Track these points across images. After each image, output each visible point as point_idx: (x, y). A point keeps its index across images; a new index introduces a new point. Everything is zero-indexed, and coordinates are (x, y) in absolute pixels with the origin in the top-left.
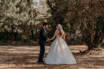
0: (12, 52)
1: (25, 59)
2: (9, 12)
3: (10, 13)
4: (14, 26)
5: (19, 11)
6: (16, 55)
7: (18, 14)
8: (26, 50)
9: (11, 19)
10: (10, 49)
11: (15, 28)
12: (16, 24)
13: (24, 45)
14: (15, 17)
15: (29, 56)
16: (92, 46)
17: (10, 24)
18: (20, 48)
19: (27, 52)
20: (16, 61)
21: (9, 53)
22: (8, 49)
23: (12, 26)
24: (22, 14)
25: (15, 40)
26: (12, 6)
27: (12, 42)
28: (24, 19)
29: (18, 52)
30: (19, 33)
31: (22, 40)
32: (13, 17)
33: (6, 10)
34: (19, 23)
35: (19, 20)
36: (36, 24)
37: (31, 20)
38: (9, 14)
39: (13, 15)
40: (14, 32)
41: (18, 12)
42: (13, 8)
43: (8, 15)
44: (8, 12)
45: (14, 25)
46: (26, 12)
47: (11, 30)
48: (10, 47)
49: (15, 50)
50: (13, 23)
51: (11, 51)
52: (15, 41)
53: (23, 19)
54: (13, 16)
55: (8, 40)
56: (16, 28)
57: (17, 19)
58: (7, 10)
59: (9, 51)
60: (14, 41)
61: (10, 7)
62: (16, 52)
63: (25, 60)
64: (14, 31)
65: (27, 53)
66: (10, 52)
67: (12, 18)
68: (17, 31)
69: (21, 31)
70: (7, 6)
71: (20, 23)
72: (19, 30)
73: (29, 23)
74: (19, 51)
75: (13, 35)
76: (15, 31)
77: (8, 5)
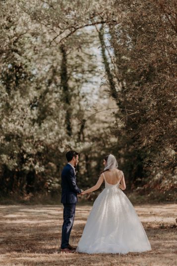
0: (14, 222)
1: (35, 242)
2: (13, 121)
3: (16, 124)
4: (25, 156)
5: (36, 118)
6: (19, 231)
7: (36, 124)
8: (50, 217)
9: (18, 137)
10: (12, 213)
11: (26, 159)
12: (29, 150)
13: (52, 202)
14: (27, 133)
15: (50, 232)
17: (15, 152)
18: (38, 211)
19: (50, 221)
20: (12, 245)
21: (6, 224)
22: (5, 215)
23: (20, 155)
24: (46, 125)
25: (29, 190)
26: (21, 104)
27: (22, 194)
28: (49, 138)
29: (28, 222)
30: (37, 172)
31: (47, 189)
32: (21, 133)
33: (5, 116)
34: (37, 148)
35: (37, 140)
36: (78, 148)
37: (68, 140)
38: (13, 125)
39: (21, 129)
40: (25, 170)
41: (34, 121)
42: (23, 109)
43: (11, 128)
44: (10, 119)
45: (24, 152)
46: (55, 119)
47: (16, 164)
48: (12, 209)
49: (24, 215)
50: (22, 147)
51: (12, 219)
52: (30, 194)
53: (46, 138)
54: (22, 131)
55: (12, 190)
56: (30, 161)
57: (32, 137)
58: (8, 115)
59: (6, 219)
60: (28, 193)
61: (15, 107)
62: (23, 221)
63: (34, 245)
64: (25, 168)
65: (49, 225)
66: (9, 222)
67: (20, 136)
68: (31, 166)
69: (43, 169)
70: (8, 104)
71: (41, 148)
72: (37, 167)
73: (62, 147)
74: (32, 219)
75: (25, 178)
76: (28, 168)
77: (10, 104)
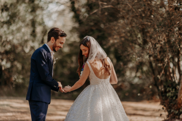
16: (179, 111)
30: (3, 69)
35: (5, 40)
37: (33, 41)
53: (13, 38)
71: (8, 47)
72: (4, 63)
